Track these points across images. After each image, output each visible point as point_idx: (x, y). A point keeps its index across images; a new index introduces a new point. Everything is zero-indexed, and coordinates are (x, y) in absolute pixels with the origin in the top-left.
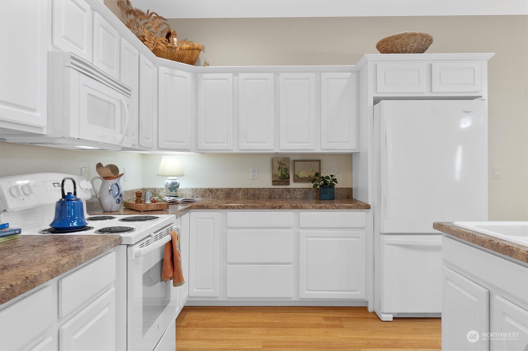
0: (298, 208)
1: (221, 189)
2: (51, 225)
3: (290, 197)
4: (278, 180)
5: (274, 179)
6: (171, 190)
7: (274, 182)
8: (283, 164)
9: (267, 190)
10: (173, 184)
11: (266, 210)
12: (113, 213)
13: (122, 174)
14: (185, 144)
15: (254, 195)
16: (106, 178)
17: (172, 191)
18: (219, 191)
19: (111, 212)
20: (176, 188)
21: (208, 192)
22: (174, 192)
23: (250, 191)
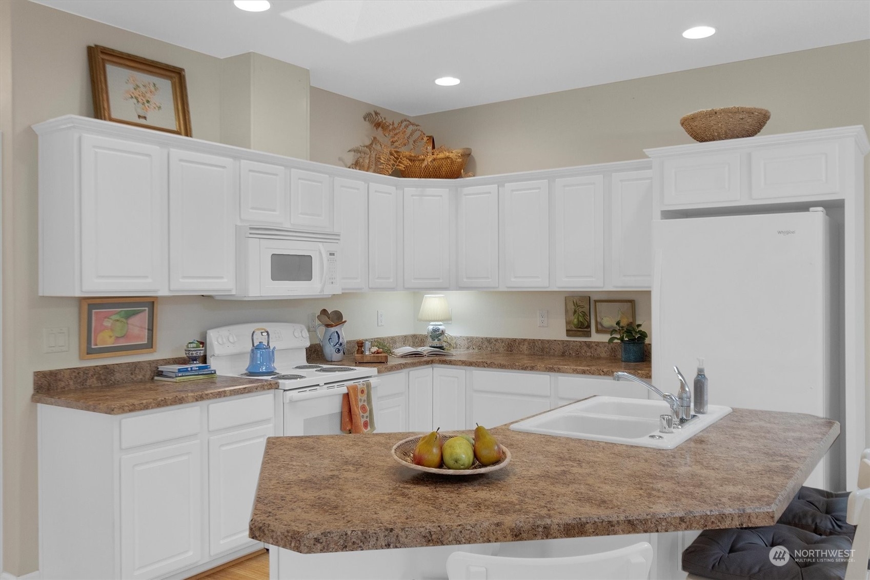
0: (555, 370)
1: (501, 339)
2: (247, 369)
3: (590, 354)
4: (574, 329)
5: (569, 328)
6: (432, 338)
7: (569, 332)
8: (579, 306)
9: (559, 343)
10: (435, 331)
11: (516, 371)
12: (333, 363)
13: (345, 322)
14: (441, 281)
15: (543, 350)
16: (328, 326)
17: (434, 340)
18: (499, 341)
19: (332, 361)
20: (439, 336)
21: (486, 343)
22: (436, 340)
23: (537, 344)
